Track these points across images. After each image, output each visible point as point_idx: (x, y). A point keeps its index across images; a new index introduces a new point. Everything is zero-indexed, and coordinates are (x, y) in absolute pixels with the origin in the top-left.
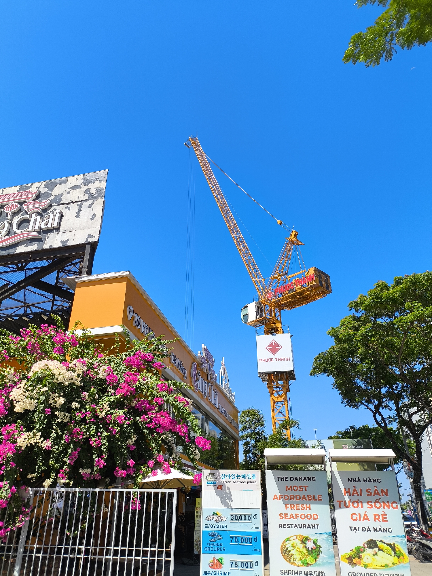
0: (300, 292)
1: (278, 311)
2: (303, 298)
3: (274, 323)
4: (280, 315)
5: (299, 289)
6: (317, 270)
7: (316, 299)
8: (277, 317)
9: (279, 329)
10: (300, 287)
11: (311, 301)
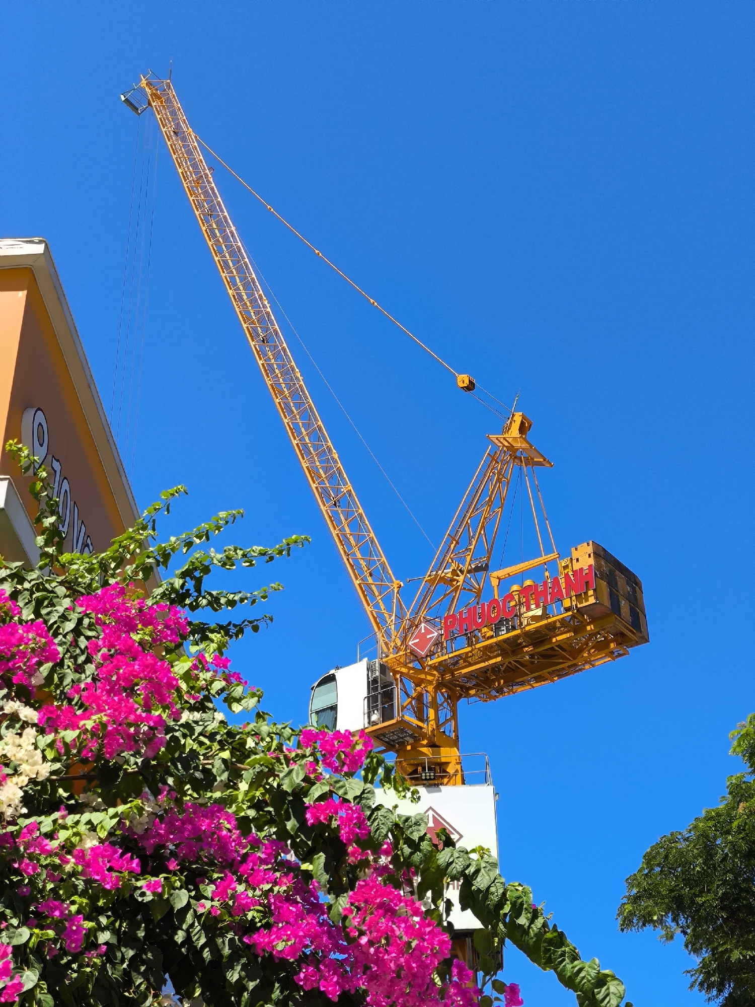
0: (537, 631)
1: (446, 700)
2: (543, 655)
3: (433, 745)
4: (454, 717)
5: (535, 618)
6: (600, 554)
7: (590, 662)
8: (443, 724)
9: (451, 769)
10: (539, 612)
11: (574, 668)
